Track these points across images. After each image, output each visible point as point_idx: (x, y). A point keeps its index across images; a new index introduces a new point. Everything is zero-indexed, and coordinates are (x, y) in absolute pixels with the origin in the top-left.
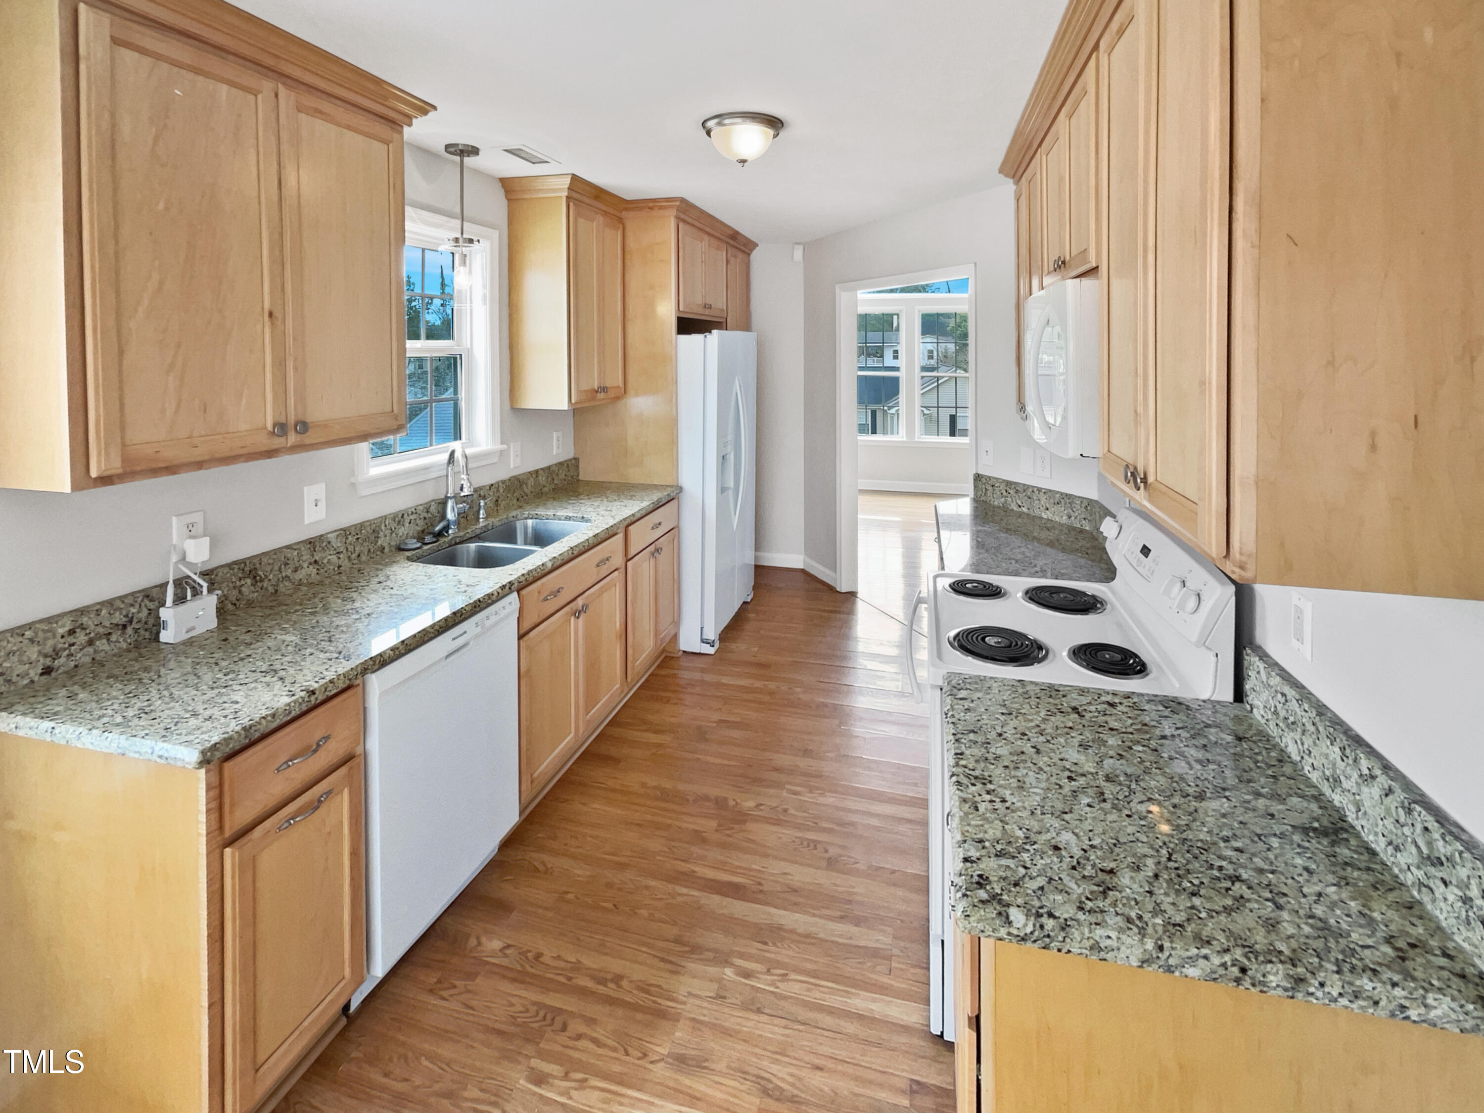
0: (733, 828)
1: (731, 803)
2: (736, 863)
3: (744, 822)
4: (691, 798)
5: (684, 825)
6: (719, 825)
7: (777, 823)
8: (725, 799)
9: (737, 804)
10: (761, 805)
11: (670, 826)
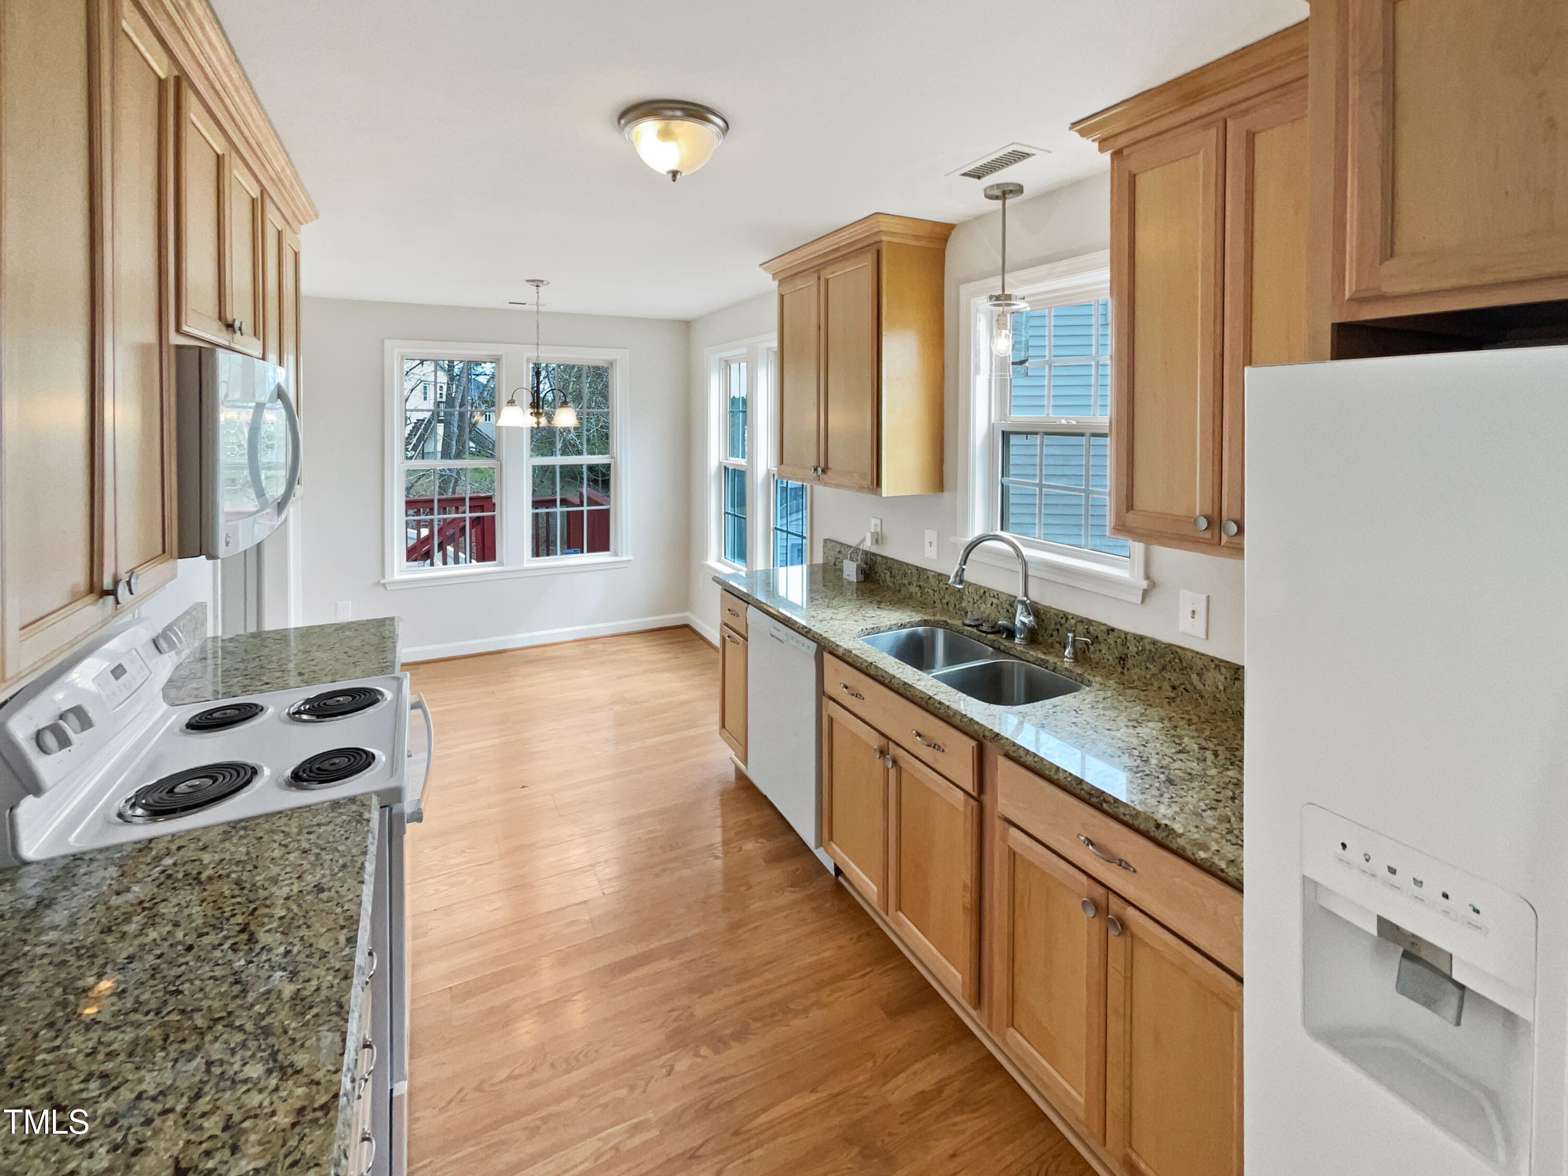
0: (675, 1020)
1: (704, 1051)
2: (641, 989)
3: (669, 1037)
4: (754, 1025)
5: (726, 991)
6: (692, 1015)
7: (632, 1063)
8: (716, 1051)
9: (697, 1055)
10: (669, 1074)
11: (738, 981)
